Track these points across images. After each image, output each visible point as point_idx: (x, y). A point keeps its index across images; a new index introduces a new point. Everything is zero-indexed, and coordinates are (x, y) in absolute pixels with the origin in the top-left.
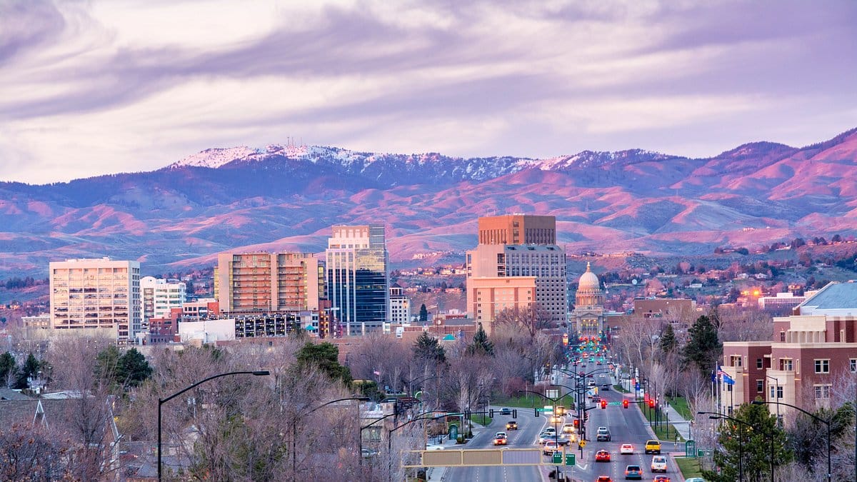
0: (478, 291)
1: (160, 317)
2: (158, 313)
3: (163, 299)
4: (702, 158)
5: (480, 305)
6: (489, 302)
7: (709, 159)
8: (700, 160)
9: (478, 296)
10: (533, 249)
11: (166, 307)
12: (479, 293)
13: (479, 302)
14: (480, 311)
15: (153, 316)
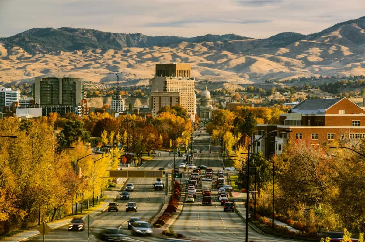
0: (154, 98)
1: (8, 105)
2: (7, 104)
3: (10, 97)
4: (262, 39)
5: (154, 104)
6: (158, 103)
7: (265, 39)
8: (261, 39)
9: (154, 100)
10: (180, 79)
11: (11, 101)
12: (154, 99)
13: (154, 103)
14: (154, 107)
15: (4, 105)
